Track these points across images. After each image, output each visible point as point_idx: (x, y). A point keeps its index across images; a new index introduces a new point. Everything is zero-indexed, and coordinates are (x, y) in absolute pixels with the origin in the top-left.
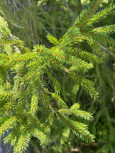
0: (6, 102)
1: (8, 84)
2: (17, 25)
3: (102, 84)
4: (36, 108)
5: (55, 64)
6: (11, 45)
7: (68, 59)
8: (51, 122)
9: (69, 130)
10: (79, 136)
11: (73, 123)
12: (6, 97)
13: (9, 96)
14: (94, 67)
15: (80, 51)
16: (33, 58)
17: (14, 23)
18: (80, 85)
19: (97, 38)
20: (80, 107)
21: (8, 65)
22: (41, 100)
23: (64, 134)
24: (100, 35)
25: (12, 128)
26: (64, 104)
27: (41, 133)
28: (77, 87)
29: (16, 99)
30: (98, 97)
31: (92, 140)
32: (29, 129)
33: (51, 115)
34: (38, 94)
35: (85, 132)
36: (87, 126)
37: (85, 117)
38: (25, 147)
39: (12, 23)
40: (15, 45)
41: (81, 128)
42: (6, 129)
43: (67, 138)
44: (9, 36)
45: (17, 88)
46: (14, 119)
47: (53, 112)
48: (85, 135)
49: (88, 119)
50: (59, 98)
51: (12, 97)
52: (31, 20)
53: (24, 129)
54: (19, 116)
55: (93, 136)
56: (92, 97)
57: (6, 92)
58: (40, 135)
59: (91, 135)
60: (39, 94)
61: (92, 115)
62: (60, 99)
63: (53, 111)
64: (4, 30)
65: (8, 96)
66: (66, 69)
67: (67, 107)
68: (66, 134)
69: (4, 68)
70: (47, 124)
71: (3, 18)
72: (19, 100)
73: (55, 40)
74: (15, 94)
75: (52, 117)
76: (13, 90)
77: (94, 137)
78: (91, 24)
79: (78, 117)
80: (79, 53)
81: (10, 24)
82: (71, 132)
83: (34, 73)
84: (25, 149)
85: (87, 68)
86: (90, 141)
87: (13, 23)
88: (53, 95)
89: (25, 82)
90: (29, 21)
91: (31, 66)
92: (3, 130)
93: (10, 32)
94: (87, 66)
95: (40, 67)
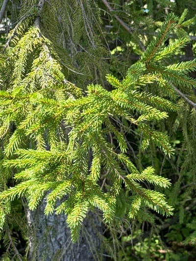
0: (59, 164)
1: (62, 143)
2: (75, 70)
3: (192, 152)
4: (98, 174)
5: (116, 111)
6: (64, 92)
7: (131, 103)
8: (117, 190)
9: (140, 201)
10: (153, 207)
11: (146, 192)
12: (59, 158)
13: (63, 157)
14: (168, 116)
15: (149, 96)
16: (88, 104)
17: (72, 69)
18: (151, 139)
19: (167, 76)
20: (154, 171)
21: (59, 115)
22: (104, 162)
23: (133, 205)
24: (172, 73)
25: (66, 194)
26: (134, 168)
27: (102, 201)
28: (147, 142)
29: (71, 161)
30: (174, 154)
31: (170, 213)
32: (87, 196)
33: (117, 182)
34: (100, 154)
35: (160, 202)
36: (164, 196)
37: (161, 184)
38: (81, 217)
39: (68, 69)
40: (69, 91)
41: (155, 198)
42: (58, 195)
43: (137, 210)
44: (63, 82)
45: (73, 147)
46: (68, 183)
47: (119, 178)
48: (161, 206)
49: (165, 186)
50: (127, 160)
51: (66, 158)
52: (96, 69)
53: (81, 196)
54: (74, 180)
55: (171, 208)
56: (166, 154)
57: (59, 153)
58: (101, 203)
59: (168, 207)
60: (102, 155)
61: (170, 182)
62: (129, 162)
63: (119, 176)
64: (56, 74)
65: (61, 157)
66: (132, 119)
67: (137, 171)
68: (137, 205)
69: (54, 119)
70: (112, 193)
71: (55, 60)
72: (74, 162)
73: (117, 81)
74: (71, 154)
75: (118, 184)
76: (68, 149)
77: (173, 209)
78: (160, 60)
79: (152, 183)
80: (148, 99)
81: (66, 70)
82: (142, 203)
83: (90, 123)
84: (82, 220)
85: (159, 117)
86: (167, 213)
87: (70, 68)
88: (120, 156)
89: (79, 134)
90: (94, 69)
91: (87, 114)
92: (54, 197)
93: (64, 77)
94: (160, 115)
95: (97, 114)
